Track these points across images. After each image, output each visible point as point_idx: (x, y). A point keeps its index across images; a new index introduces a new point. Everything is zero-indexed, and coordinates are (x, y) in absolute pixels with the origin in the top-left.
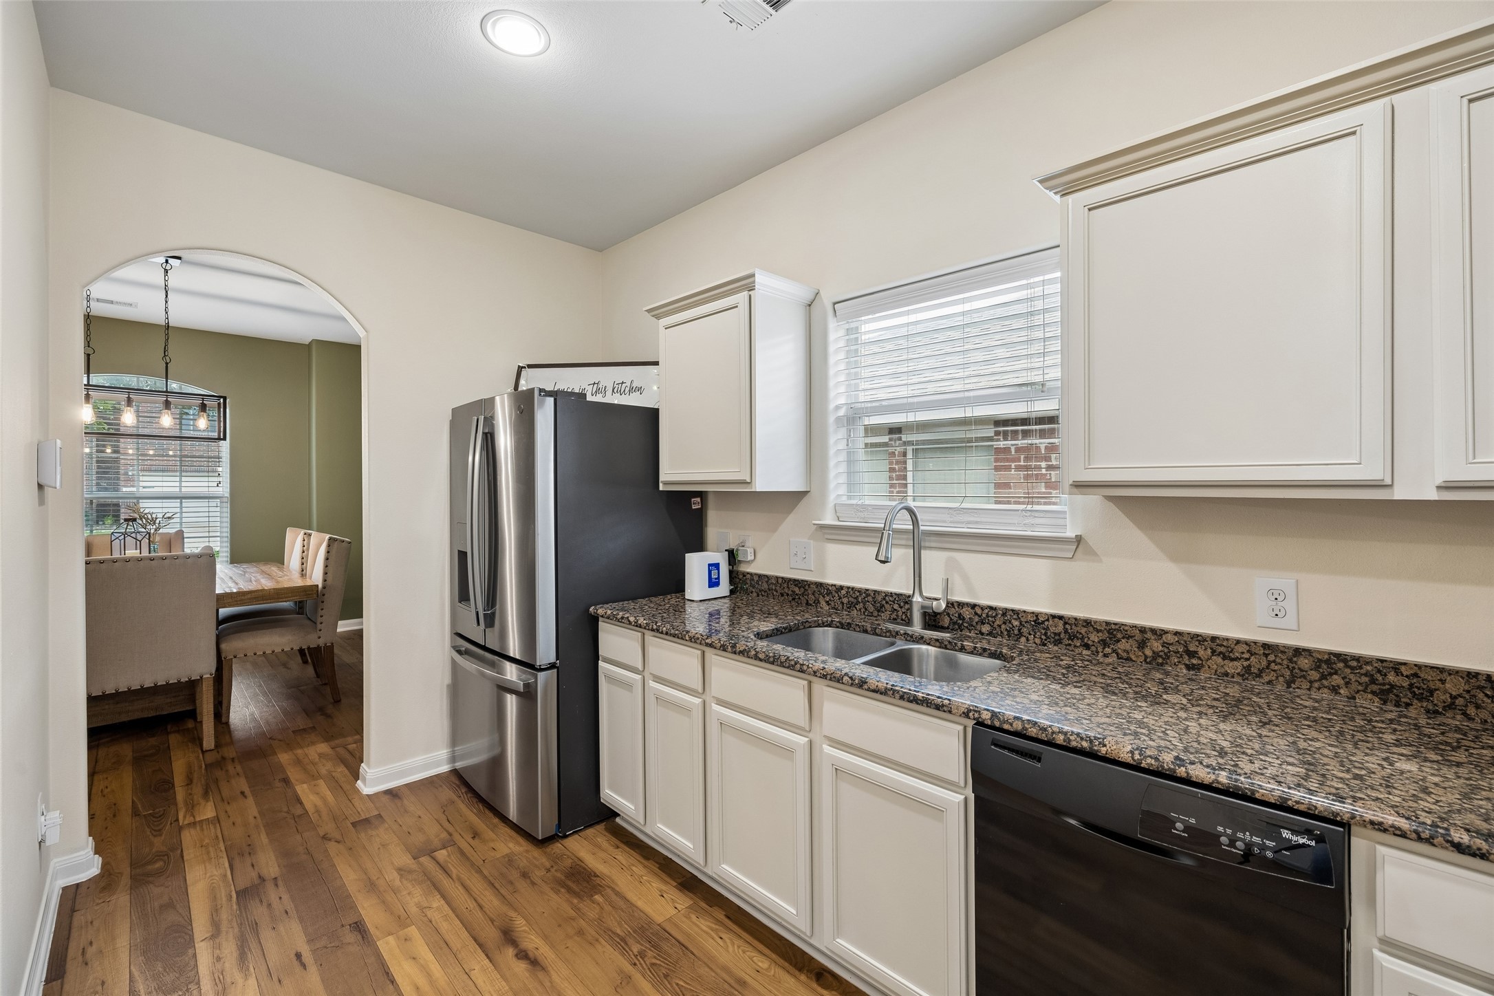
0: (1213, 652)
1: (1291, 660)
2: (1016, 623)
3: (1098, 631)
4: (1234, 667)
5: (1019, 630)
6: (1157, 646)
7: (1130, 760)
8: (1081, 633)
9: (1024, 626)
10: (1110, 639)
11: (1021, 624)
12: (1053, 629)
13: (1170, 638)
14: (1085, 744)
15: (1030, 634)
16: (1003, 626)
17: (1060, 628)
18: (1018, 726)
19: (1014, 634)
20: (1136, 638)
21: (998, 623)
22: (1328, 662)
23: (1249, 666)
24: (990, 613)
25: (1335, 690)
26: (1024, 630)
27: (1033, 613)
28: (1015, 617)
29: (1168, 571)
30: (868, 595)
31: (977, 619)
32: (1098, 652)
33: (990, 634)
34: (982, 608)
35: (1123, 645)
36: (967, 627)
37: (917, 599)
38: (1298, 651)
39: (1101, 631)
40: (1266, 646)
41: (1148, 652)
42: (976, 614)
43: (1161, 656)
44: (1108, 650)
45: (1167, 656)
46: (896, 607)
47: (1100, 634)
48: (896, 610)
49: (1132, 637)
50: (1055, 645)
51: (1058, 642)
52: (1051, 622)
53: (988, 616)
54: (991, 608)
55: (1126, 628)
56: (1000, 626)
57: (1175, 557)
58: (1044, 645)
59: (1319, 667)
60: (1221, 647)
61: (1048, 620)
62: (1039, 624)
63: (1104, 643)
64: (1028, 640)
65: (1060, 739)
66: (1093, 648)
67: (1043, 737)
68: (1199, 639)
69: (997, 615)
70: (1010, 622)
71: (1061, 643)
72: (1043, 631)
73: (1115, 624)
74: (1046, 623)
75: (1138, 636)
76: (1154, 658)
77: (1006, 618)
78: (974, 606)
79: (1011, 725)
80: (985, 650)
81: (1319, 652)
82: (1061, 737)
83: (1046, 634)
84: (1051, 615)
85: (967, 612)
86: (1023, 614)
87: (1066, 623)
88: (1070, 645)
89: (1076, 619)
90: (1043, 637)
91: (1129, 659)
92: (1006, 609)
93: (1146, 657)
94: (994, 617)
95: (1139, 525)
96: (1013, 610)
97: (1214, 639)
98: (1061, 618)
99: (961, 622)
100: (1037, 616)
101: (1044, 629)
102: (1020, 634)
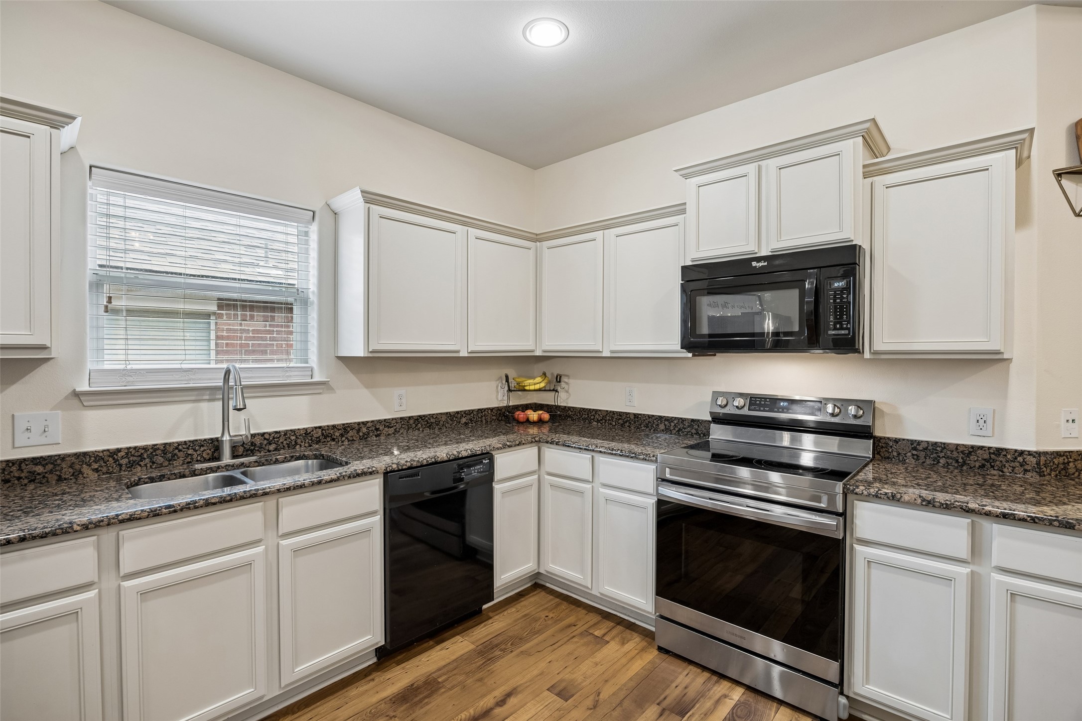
0: (385, 426)
1: (408, 422)
2: (293, 438)
3: (339, 430)
4: (391, 431)
5: (295, 441)
6: (364, 430)
7: (447, 459)
8: (331, 434)
9: (298, 438)
10: (345, 432)
11: (296, 437)
12: (315, 436)
13: (369, 425)
14: (433, 460)
15: (302, 442)
16: (285, 442)
17: (320, 434)
18: (409, 464)
19: (292, 445)
20: (356, 428)
21: (281, 441)
22: (417, 419)
23: (396, 428)
24: (276, 436)
25: (419, 429)
26: (299, 441)
27: (304, 429)
28: (292, 434)
29: (364, 393)
30: (155, 450)
31: (265, 442)
32: (339, 441)
33: (276, 449)
34: (270, 434)
35: (351, 433)
36: (258, 450)
37: (226, 438)
38: (410, 418)
39: (340, 429)
40: (401, 418)
41: (361, 434)
42: (265, 439)
43: (366, 434)
44: (344, 438)
45: (369, 433)
46: (190, 452)
47: (340, 431)
48: (190, 454)
49: (354, 428)
50: (317, 444)
51: (318, 442)
52: (314, 431)
53: (274, 438)
54: (276, 432)
55: (352, 425)
56: (282, 443)
57: (367, 387)
58: (311, 446)
59: (415, 422)
60: (387, 423)
61: (313, 431)
62: (308, 434)
63: (342, 435)
64: (301, 446)
65: (425, 462)
66: (337, 440)
67: (419, 464)
68: (380, 422)
69: (280, 436)
70: (289, 438)
71: (320, 442)
72: (310, 438)
73: (347, 424)
74: (312, 433)
75: (357, 428)
76: (363, 436)
77: (287, 436)
78: (263, 434)
79: (406, 465)
80: (292, 457)
81: (415, 416)
82: (425, 461)
83: (311, 440)
84: (315, 427)
85: (258, 440)
86: (298, 431)
87: (323, 430)
88: (325, 442)
89: (328, 426)
90: (310, 442)
91: (353, 440)
92: (287, 430)
93: (360, 437)
94: (279, 437)
95: (353, 374)
96: (291, 430)
97: (385, 420)
98: (320, 427)
99: (253, 448)
100: (306, 430)
101: (310, 436)
102: (296, 444)
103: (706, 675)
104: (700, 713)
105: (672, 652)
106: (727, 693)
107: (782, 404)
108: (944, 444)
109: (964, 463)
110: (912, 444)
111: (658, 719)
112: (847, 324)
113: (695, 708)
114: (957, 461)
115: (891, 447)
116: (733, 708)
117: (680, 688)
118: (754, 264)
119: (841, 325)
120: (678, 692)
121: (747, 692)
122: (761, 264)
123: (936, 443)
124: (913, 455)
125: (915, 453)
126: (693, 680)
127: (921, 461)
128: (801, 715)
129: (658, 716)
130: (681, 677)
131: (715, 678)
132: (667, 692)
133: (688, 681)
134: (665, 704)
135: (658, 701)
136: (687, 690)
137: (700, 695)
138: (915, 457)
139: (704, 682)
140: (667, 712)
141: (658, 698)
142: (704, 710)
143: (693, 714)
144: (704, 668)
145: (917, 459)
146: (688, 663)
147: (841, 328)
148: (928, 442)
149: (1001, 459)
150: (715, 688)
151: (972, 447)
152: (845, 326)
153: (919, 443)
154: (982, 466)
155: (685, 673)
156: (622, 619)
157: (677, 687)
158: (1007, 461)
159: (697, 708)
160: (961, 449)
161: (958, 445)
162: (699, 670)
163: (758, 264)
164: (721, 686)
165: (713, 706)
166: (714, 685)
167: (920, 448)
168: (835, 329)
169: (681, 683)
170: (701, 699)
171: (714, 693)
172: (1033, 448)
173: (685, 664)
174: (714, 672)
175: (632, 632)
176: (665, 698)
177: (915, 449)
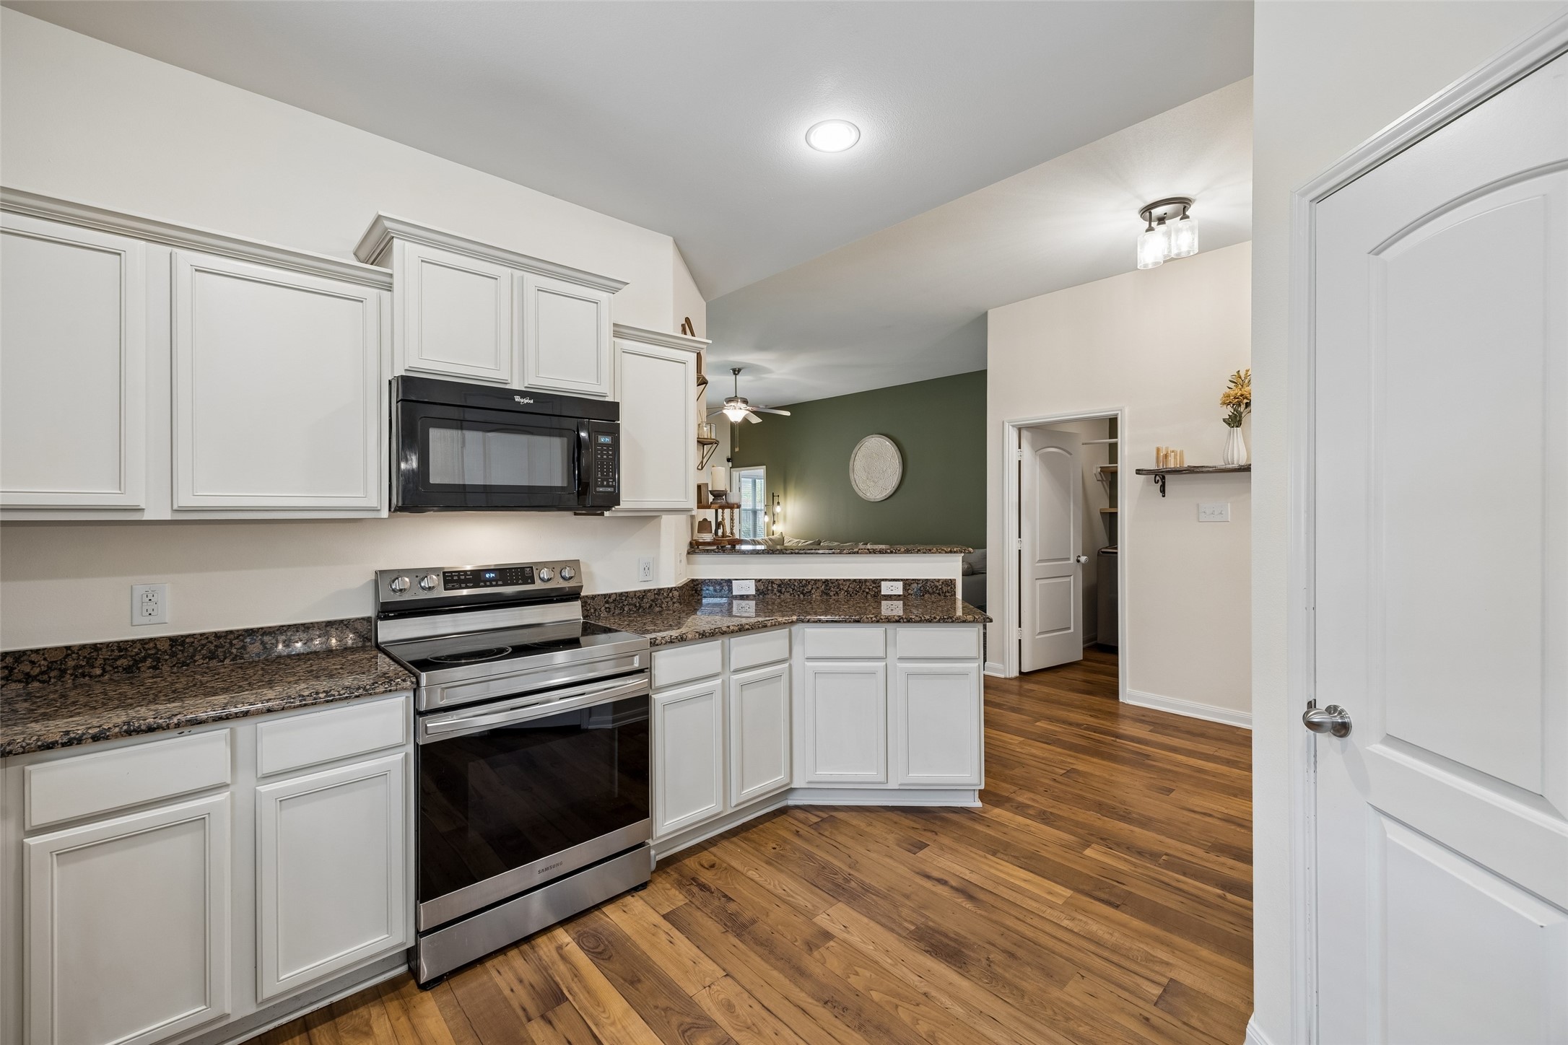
103: (513, 953)
104: (571, 981)
105: (445, 974)
106: (554, 944)
107: (487, 576)
108: (627, 593)
109: (640, 606)
110: (605, 598)
111: (554, 1028)
112: (612, 482)
113: (561, 983)
114: (636, 606)
115: (589, 604)
116: (582, 948)
117: (517, 987)
118: (517, 399)
119: (608, 482)
120: (522, 993)
121: (566, 927)
122: (526, 401)
123: (622, 593)
124: (606, 608)
125: (607, 605)
126: (512, 968)
127: (611, 613)
128: (621, 901)
129: (550, 1026)
130: (498, 979)
131: (525, 947)
132: (515, 1004)
133: (511, 975)
134: (532, 1009)
135: (524, 1019)
136: (526, 982)
137: (544, 972)
138: (608, 610)
139: (525, 960)
140: (550, 1014)
141: (518, 1017)
142: (568, 976)
143: (567, 988)
144: (503, 951)
145: (609, 612)
146: (480, 964)
147: (608, 486)
148: (616, 594)
149: (661, 597)
150: (541, 953)
151: (645, 591)
152: (611, 483)
153: (610, 595)
154: (651, 606)
155: (494, 973)
156: (301, 1020)
157: (512, 990)
158: (664, 599)
159: (562, 980)
160: (638, 595)
161: (635, 592)
162: (501, 958)
163: (522, 400)
164: (543, 946)
165: (568, 965)
166: (535, 952)
167: (611, 600)
168: (602, 486)
169: (509, 984)
170: (550, 972)
171: (548, 956)
172: (674, 586)
173: (479, 969)
174: (516, 944)
175: (350, 1013)
176: (524, 1010)
177: (607, 602)
